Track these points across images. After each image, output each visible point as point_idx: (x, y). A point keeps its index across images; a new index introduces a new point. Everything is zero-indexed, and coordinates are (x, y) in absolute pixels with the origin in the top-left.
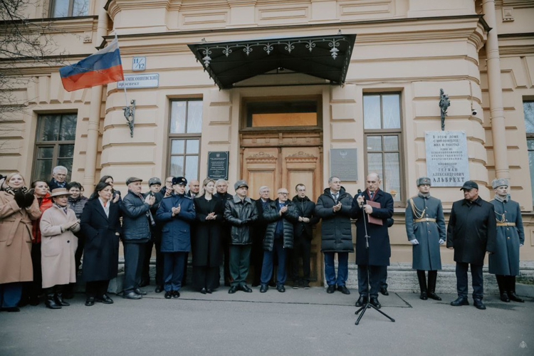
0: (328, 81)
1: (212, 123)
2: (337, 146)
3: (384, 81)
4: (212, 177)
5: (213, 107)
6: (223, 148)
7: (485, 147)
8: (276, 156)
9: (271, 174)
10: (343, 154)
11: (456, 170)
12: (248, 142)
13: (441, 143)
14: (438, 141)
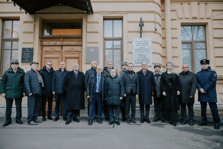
0: (85, 12)
1: (24, 33)
2: (89, 45)
3: (113, 12)
4: (24, 61)
5: (25, 24)
6: (30, 46)
7: (162, 47)
8: (59, 51)
9: (57, 60)
10: (92, 50)
11: (146, 58)
12: (45, 43)
13: (140, 44)
14: (138, 43)
